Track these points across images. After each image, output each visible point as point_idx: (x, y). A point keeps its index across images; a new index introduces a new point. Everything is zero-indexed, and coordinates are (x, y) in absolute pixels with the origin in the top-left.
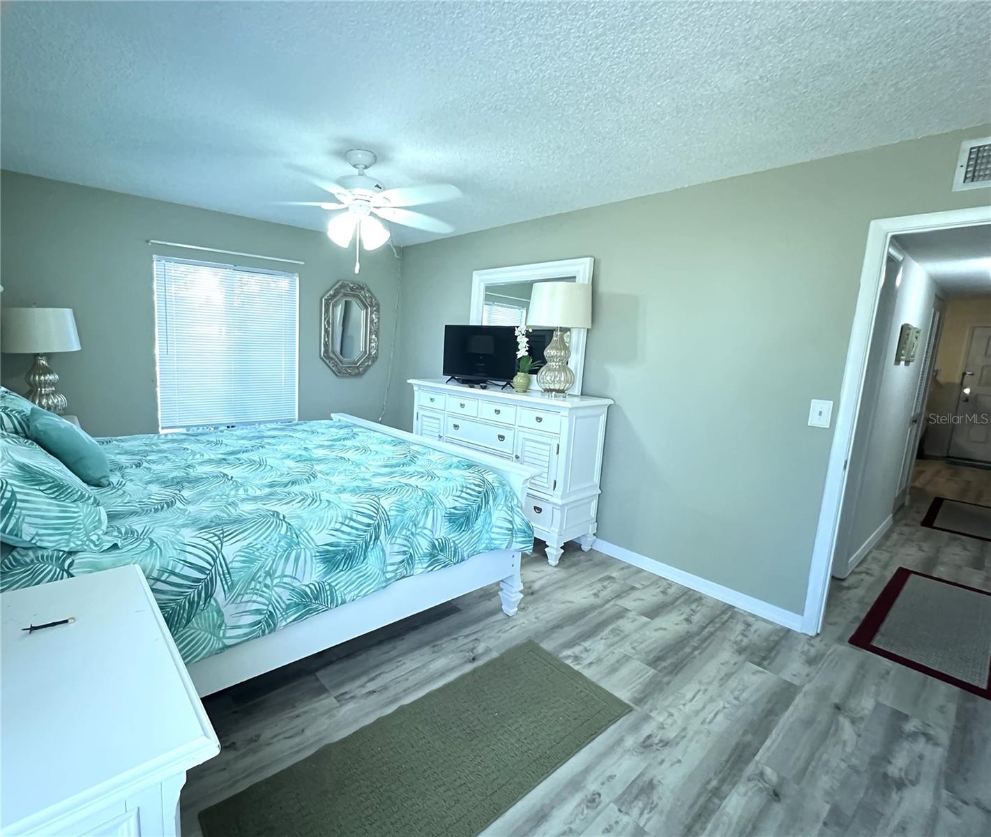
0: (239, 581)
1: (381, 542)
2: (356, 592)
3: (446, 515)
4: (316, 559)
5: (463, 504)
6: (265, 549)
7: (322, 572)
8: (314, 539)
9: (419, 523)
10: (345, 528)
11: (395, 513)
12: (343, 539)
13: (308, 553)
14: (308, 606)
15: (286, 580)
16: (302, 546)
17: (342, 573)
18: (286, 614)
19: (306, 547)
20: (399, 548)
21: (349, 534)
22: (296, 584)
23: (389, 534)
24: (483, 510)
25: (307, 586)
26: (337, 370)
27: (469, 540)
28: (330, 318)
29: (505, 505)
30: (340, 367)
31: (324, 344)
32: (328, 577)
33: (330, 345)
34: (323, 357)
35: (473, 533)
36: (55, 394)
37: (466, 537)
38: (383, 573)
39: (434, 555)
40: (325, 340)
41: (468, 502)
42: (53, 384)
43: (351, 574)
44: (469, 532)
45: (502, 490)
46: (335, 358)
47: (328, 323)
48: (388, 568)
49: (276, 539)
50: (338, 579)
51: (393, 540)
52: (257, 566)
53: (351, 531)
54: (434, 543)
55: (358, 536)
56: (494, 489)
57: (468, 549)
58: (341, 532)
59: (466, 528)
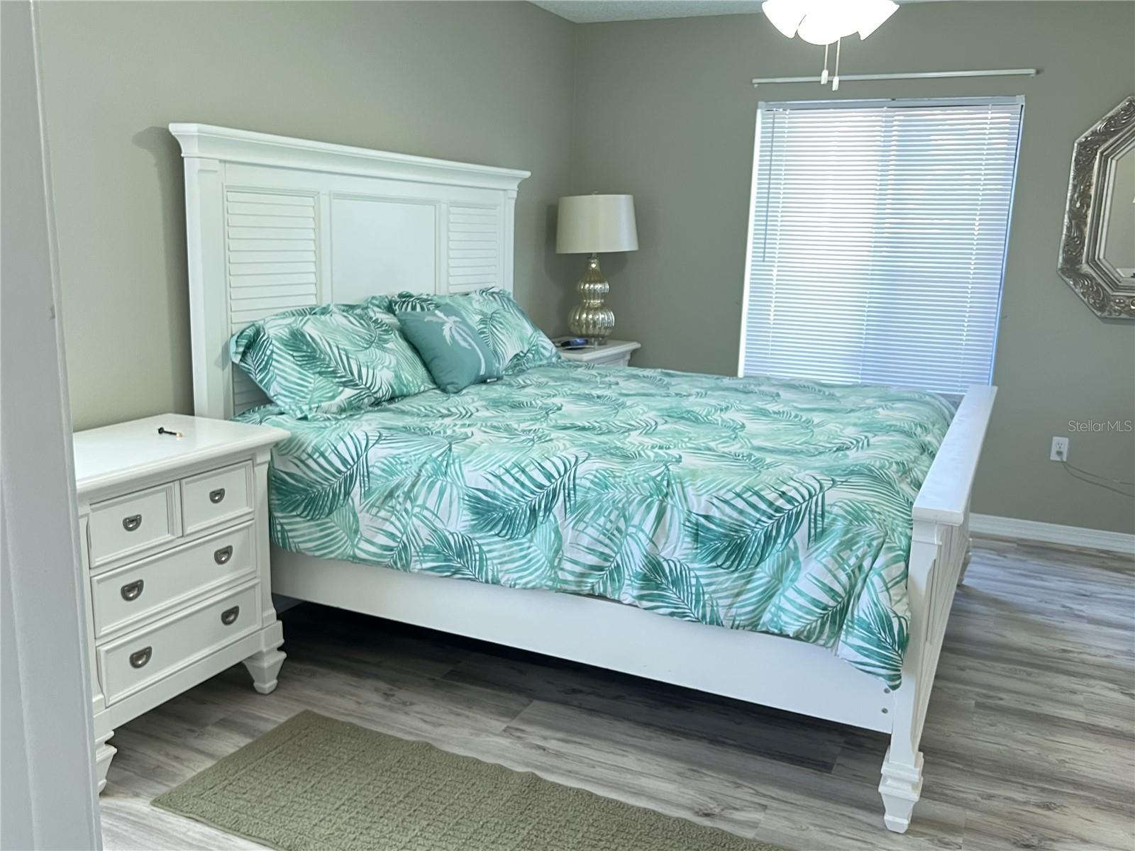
0: (376, 490)
1: (555, 516)
2: (516, 575)
3: (687, 524)
4: (464, 504)
5: (730, 517)
6: (409, 465)
7: (467, 523)
8: (465, 476)
9: (632, 517)
10: (507, 478)
11: (588, 484)
12: (501, 491)
13: (455, 492)
14: (450, 560)
15: (426, 513)
16: (449, 480)
17: (497, 539)
18: (423, 556)
19: (453, 483)
20: (592, 544)
21: (511, 488)
22: (439, 525)
23: (572, 513)
24: (778, 546)
25: (452, 534)
26: (1095, 303)
27: (736, 591)
28: (1090, 185)
29: (833, 557)
30: (1107, 296)
31: (1067, 244)
32: (477, 535)
33: (1084, 245)
34: (1062, 269)
35: (748, 583)
36: (602, 308)
37: (727, 580)
38: (552, 567)
39: (658, 587)
40: (1068, 236)
41: (741, 518)
42: (603, 295)
43: (511, 546)
44: (736, 575)
45: (847, 526)
46: (1094, 274)
47: (1084, 196)
48: (568, 566)
49: (423, 459)
50: (493, 545)
51: (581, 526)
52: (395, 481)
53: (517, 486)
54: (659, 563)
55: (523, 496)
56: (823, 516)
57: (730, 606)
58: (502, 481)
59: (728, 563)
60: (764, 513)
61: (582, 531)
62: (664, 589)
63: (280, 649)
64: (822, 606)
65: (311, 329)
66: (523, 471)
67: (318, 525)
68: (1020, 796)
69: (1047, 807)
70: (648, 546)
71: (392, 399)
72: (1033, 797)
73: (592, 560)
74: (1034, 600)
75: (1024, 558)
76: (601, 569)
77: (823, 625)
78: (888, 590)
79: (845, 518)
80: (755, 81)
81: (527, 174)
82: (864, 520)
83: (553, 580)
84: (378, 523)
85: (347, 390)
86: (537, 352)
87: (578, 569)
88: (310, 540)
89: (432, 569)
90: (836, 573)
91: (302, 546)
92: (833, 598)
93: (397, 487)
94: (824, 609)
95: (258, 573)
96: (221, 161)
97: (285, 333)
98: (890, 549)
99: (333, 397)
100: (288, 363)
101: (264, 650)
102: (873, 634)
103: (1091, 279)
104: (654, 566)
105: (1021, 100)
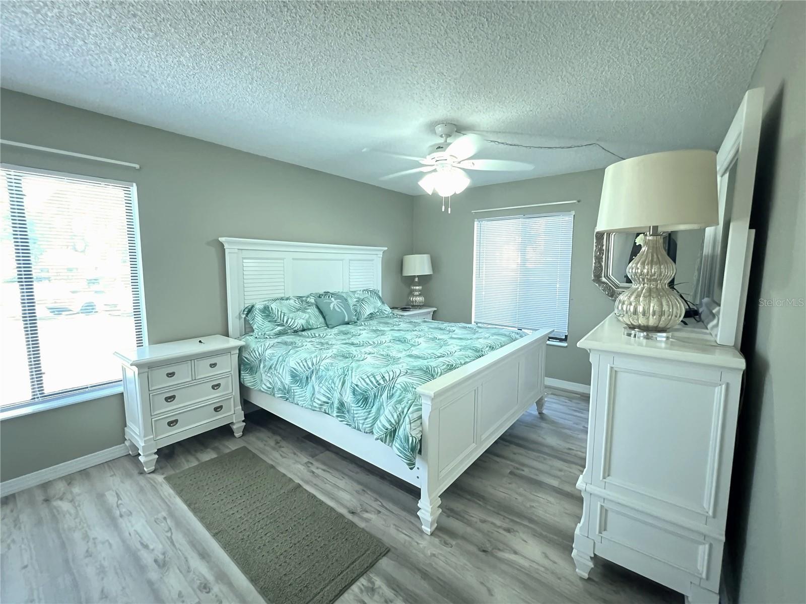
0: (267, 365)
1: (313, 380)
2: (303, 403)
3: (351, 388)
4: (289, 373)
5: (364, 386)
7: (290, 381)
8: (290, 363)
9: (335, 383)
10: (301, 364)
12: (299, 369)
13: (287, 368)
14: (285, 394)
15: (279, 376)
16: (286, 363)
17: (298, 388)
18: (278, 392)
19: (287, 365)
20: (324, 393)
23: (318, 380)
24: (378, 400)
25: (286, 384)
26: (608, 294)
27: (365, 417)
28: (603, 245)
29: (393, 407)
30: (614, 291)
31: (595, 270)
32: (293, 386)
33: (602, 270)
34: (593, 280)
35: (369, 414)
36: (420, 295)
37: (362, 412)
38: (311, 401)
39: (343, 412)
40: (595, 267)
41: (368, 387)
42: (419, 290)
43: (302, 391)
44: (365, 410)
45: (401, 393)
46: (608, 282)
47: (601, 250)
48: (316, 400)
49: (280, 355)
50: (297, 390)
51: (321, 385)
52: (272, 362)
53: (303, 367)
54: (343, 403)
55: (304, 371)
56: (393, 388)
57: (363, 424)
58: (299, 365)
59: (362, 405)
60: (374, 385)
61: (321, 387)
62: (345, 414)
63: (243, 421)
64: (386, 428)
65: (274, 306)
66: (306, 362)
67: (253, 377)
68: (498, 523)
69: (508, 530)
70: (339, 396)
71: (304, 330)
72: (505, 524)
73: (325, 399)
74: (571, 422)
75: (579, 402)
76: (328, 403)
77: (386, 437)
78: (410, 424)
79: (400, 390)
80: (472, 212)
81: (386, 248)
82: (408, 391)
83: (311, 406)
84: (267, 378)
85: (279, 327)
86: (382, 312)
87: (320, 402)
88: (250, 383)
89: (281, 397)
90: (393, 414)
91: (248, 384)
92: (390, 425)
93: (272, 365)
94: (387, 430)
95: (234, 394)
96: (238, 249)
97: (262, 307)
98: (416, 405)
99: (272, 330)
100: (259, 317)
101: (234, 422)
102: (402, 443)
103: (607, 284)
104: (341, 404)
105: (573, 213)
